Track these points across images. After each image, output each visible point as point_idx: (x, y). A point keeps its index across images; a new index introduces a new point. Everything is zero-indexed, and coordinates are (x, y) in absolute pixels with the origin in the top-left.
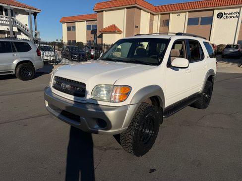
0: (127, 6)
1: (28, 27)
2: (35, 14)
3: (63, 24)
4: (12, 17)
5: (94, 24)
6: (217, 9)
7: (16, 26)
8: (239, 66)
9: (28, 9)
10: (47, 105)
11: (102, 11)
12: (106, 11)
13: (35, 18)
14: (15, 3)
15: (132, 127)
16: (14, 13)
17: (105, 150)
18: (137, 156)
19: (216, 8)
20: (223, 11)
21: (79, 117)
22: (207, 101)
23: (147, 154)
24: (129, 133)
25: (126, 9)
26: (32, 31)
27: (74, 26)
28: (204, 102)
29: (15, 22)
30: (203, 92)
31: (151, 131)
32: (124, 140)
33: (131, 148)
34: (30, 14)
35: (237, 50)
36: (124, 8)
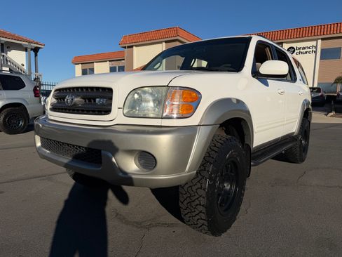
0: (166, 40)
1: (25, 67)
2: (36, 50)
3: (77, 66)
4: (3, 54)
5: (121, 65)
6: (287, 43)
7: (7, 66)
8: (326, 115)
9: (27, 43)
10: (39, 144)
11: (132, 47)
12: (136, 46)
13: (36, 55)
14: (8, 34)
15: (204, 173)
16: (5, 48)
17: (148, 227)
18: (213, 235)
19: (286, 41)
20: (294, 45)
21: (100, 151)
22: (304, 149)
23: (228, 231)
24: (199, 185)
25: (164, 43)
26: (30, 73)
27: (92, 67)
28: (301, 150)
29: (7, 60)
30: (299, 134)
31: (233, 188)
32: (188, 200)
33: (203, 216)
34: (29, 50)
35: (320, 94)
36: (161, 42)
